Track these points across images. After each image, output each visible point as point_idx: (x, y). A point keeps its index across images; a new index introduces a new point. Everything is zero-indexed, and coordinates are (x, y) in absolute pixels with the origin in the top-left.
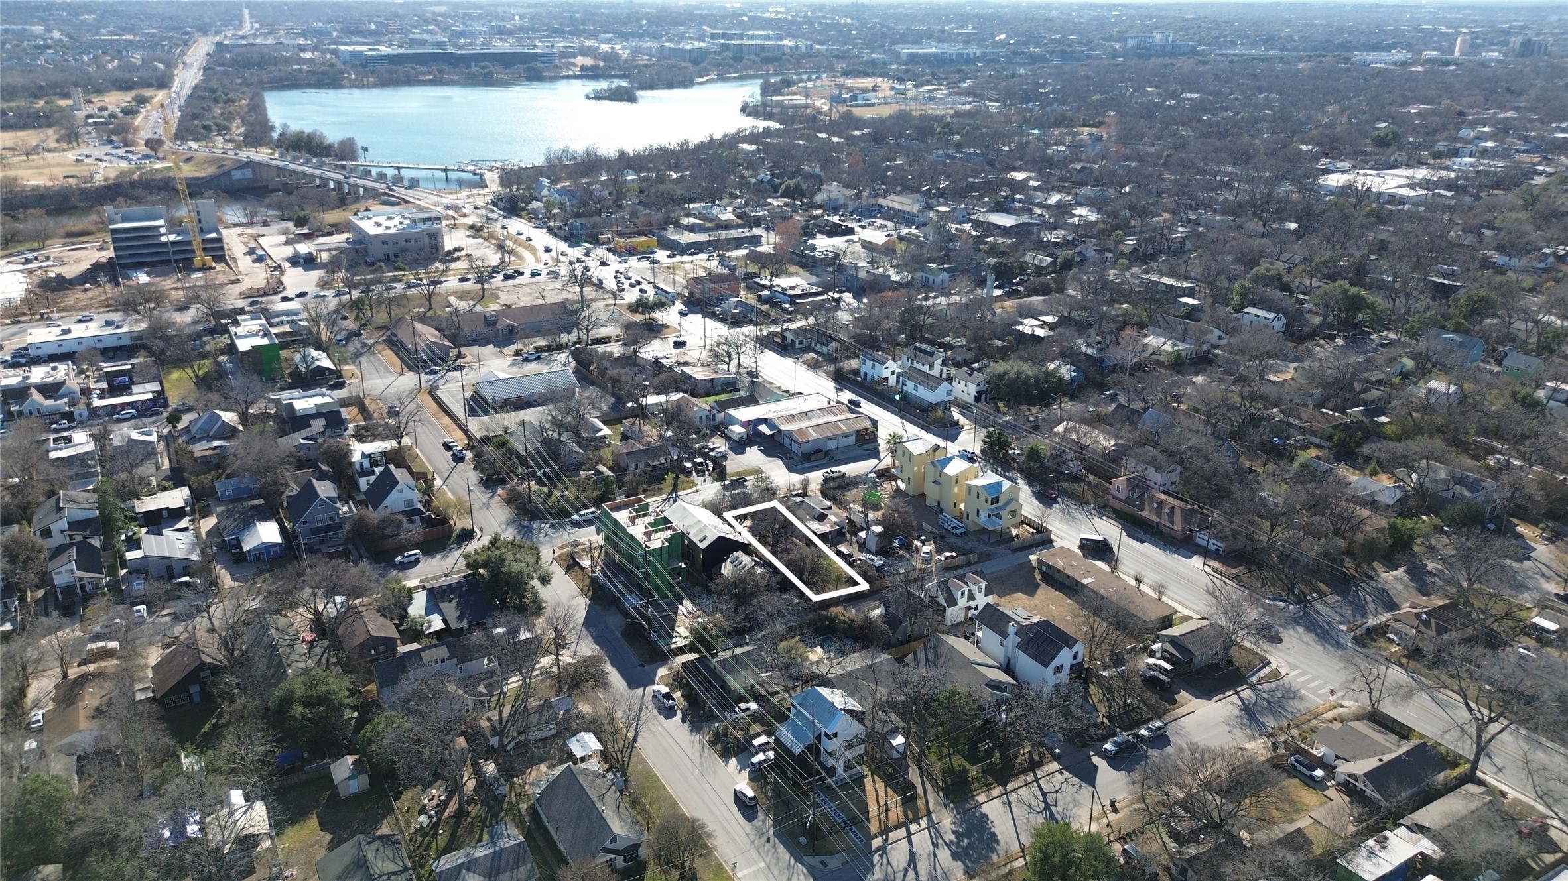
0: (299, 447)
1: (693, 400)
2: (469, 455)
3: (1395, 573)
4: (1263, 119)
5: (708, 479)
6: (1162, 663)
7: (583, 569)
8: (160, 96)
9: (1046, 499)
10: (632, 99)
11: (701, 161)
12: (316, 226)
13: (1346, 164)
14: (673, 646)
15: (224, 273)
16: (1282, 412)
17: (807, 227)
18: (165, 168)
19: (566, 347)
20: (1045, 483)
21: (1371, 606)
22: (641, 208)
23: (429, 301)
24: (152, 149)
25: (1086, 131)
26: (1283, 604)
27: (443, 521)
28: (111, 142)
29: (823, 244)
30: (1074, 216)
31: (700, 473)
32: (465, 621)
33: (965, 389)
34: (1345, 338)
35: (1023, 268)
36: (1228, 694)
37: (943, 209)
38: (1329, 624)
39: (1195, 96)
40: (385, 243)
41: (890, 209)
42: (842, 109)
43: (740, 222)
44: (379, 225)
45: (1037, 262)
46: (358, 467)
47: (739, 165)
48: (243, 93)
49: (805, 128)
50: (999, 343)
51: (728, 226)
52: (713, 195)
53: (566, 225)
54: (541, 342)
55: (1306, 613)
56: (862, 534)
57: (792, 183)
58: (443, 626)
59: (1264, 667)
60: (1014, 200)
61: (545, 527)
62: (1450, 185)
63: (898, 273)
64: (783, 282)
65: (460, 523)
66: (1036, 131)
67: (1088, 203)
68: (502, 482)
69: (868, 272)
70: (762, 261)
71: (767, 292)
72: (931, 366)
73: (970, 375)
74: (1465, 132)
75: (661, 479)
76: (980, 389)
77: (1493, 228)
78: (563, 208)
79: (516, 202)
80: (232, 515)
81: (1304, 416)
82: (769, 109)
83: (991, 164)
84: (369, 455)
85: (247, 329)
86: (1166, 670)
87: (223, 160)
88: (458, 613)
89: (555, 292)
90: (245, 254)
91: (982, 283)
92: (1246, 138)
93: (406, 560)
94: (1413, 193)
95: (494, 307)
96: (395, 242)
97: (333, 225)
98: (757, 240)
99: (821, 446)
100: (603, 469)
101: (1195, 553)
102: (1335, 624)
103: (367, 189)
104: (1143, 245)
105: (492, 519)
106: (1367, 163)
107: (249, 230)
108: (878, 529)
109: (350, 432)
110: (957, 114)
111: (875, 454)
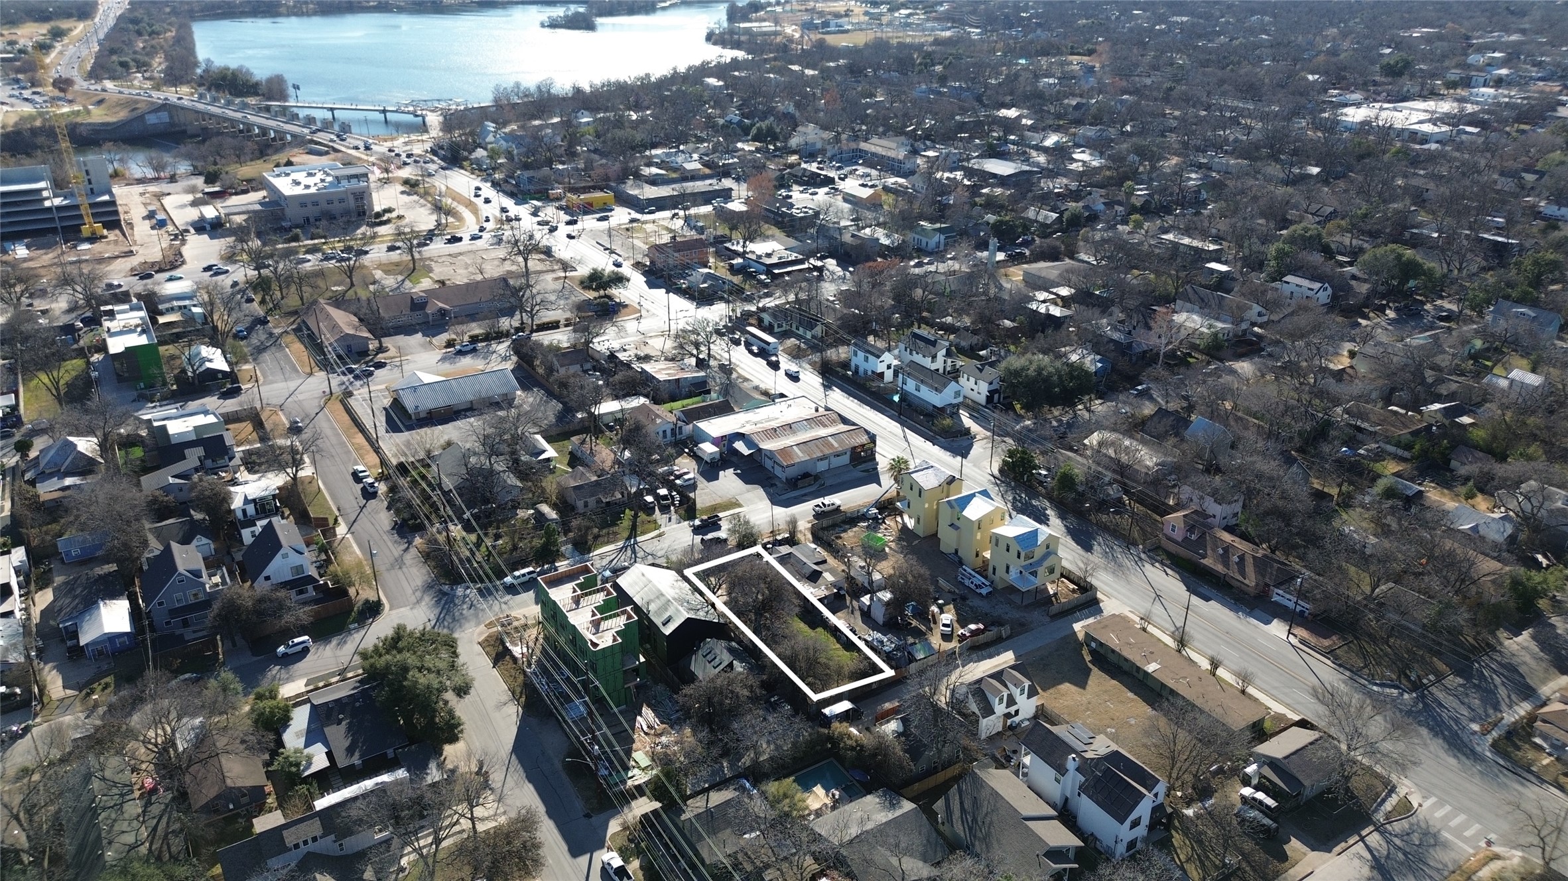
0: (167, 489)
1: (655, 408)
2: (382, 488)
3: (1519, 639)
4: (1258, 46)
5: (674, 517)
6: (1260, 796)
7: (515, 659)
8: (80, 28)
9: (1083, 539)
10: (590, 27)
11: (664, 99)
12: (228, 183)
13: (1357, 96)
14: (630, 783)
15: (116, 242)
16: (1346, 411)
17: (782, 177)
18: (73, 113)
19: (507, 335)
20: (1081, 515)
21: (1502, 692)
22: (596, 157)
23: (350, 277)
24: (62, 90)
25: (1075, 59)
26: (1395, 692)
27: (340, 592)
28: (17, 81)
29: (801, 200)
30: (1076, 161)
31: (665, 509)
32: (357, 754)
33: (975, 387)
34: (1397, 310)
35: (1026, 225)
36: (1351, 841)
37: (931, 153)
38: (1457, 721)
39: (1185, 19)
40: (303, 205)
41: (874, 154)
42: (815, 36)
43: (707, 171)
44: (297, 183)
45: (1040, 218)
46: (239, 515)
47: (705, 103)
48: (170, 24)
49: (775, 59)
50: (1007, 323)
51: (694, 176)
52: (675, 139)
53: (512, 177)
54: (476, 329)
55: (1426, 705)
56: (866, 599)
57: (764, 125)
58: (327, 764)
59: (1389, 795)
60: (1006, 142)
61: (472, 592)
62: (1473, 120)
63: (888, 236)
64: (759, 248)
65: (361, 593)
66: (1023, 61)
67: (1089, 144)
68: (420, 528)
69: (853, 236)
70: (733, 220)
71: (740, 260)
72: (934, 357)
73: (981, 370)
74: (1474, 58)
75: (616, 519)
76: (993, 387)
77: (1535, 172)
78: (509, 156)
79: (458, 152)
80: (72, 590)
81: (1373, 418)
82: (736, 37)
83: (979, 99)
84: (254, 500)
85: (122, 323)
86: (1267, 807)
87: (136, 102)
88: (347, 743)
89: (496, 262)
90: (144, 218)
91: (983, 245)
92: (1245, 69)
93: (290, 651)
94: (1436, 130)
95: (426, 284)
96: (316, 204)
97: (249, 181)
98: (726, 194)
99: (809, 470)
100: (545, 508)
101: (1275, 615)
102: (1464, 722)
103: (294, 136)
104: (1156, 197)
105: (405, 584)
106: (1379, 94)
107: (153, 188)
108: (886, 596)
109: (237, 461)
110: (937, 42)
111: (873, 477)
